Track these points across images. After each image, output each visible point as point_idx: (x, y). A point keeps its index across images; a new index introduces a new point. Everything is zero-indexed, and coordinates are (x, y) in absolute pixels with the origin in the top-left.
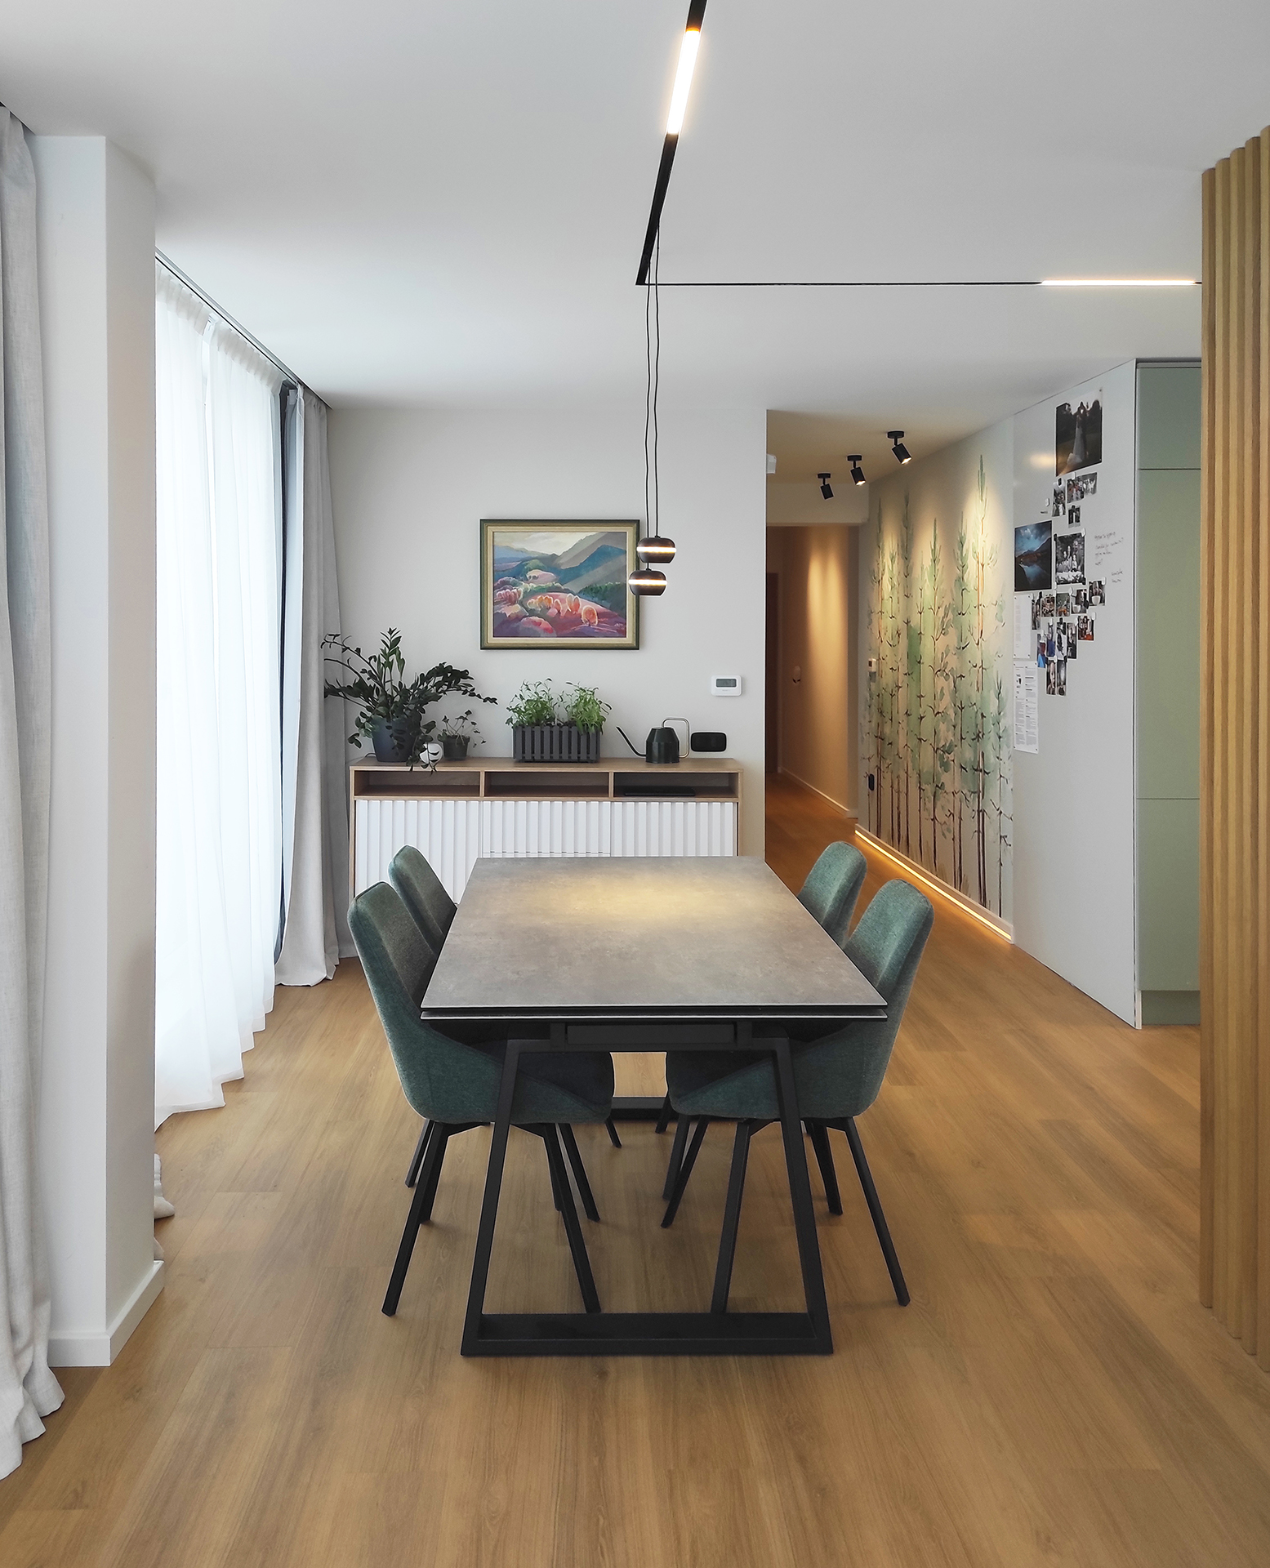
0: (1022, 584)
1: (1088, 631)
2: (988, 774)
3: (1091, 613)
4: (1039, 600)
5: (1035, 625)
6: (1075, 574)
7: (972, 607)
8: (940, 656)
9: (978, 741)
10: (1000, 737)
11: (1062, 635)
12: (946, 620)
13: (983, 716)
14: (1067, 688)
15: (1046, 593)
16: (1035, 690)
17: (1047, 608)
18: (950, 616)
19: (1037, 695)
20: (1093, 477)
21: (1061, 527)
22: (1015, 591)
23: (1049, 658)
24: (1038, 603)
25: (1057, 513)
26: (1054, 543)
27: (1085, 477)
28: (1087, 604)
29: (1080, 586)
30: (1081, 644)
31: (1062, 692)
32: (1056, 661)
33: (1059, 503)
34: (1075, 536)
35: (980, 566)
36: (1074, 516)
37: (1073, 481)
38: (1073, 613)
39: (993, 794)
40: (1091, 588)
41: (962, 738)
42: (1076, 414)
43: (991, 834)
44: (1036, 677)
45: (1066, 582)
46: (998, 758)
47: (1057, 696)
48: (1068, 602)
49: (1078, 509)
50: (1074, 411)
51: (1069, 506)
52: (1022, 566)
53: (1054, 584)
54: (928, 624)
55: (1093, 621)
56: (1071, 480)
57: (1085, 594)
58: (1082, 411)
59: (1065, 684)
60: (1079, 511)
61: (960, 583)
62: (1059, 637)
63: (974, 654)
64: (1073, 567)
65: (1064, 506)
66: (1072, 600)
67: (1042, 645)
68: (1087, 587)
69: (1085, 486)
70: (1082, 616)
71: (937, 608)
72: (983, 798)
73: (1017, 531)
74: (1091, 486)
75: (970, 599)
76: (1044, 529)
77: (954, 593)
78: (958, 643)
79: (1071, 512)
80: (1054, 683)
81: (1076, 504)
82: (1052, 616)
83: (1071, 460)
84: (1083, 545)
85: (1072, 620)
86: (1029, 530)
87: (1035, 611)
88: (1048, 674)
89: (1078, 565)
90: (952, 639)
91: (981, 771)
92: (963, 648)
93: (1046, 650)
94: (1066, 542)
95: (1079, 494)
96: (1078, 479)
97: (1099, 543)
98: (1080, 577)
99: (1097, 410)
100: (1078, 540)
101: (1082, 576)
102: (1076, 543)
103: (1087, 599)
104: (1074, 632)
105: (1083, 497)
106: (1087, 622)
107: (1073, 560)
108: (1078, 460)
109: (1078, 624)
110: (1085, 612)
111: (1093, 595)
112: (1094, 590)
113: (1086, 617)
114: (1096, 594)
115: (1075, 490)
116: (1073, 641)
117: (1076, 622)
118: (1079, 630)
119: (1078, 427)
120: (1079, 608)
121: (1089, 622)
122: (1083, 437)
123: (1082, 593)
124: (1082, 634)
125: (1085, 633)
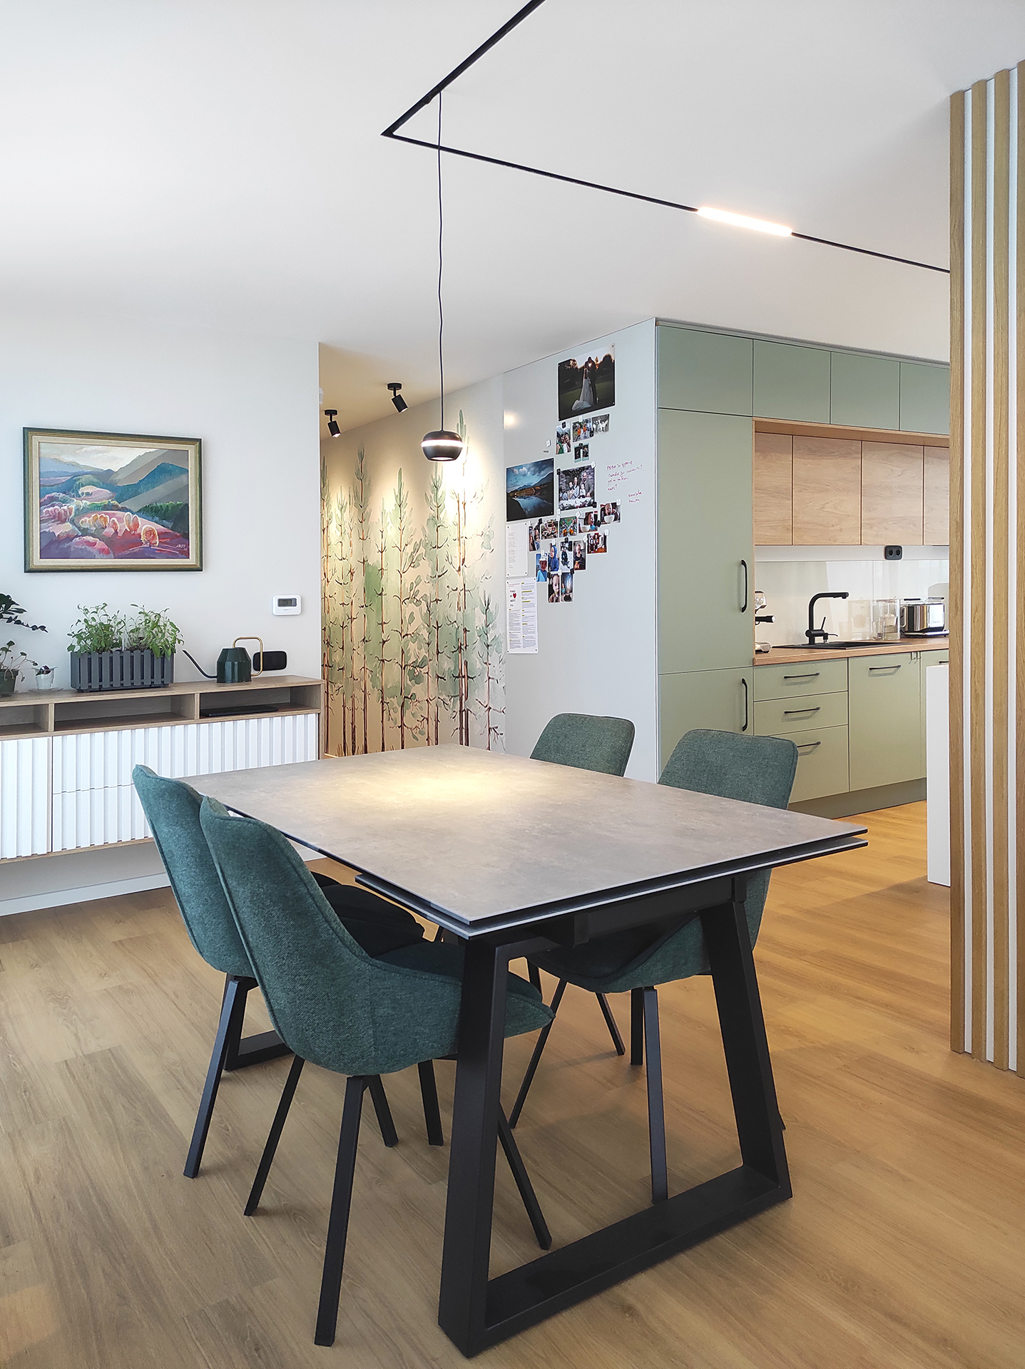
0: (514, 513)
1: (600, 545)
2: (472, 678)
3: (602, 530)
4: (539, 526)
5: (533, 546)
6: (583, 500)
7: (450, 539)
8: (408, 586)
9: (460, 652)
10: (488, 646)
11: (567, 551)
12: (416, 555)
13: (465, 630)
14: (573, 595)
15: (546, 519)
16: (534, 601)
17: (550, 530)
18: (422, 550)
19: (536, 606)
20: (606, 417)
21: (566, 462)
22: (508, 521)
23: (551, 573)
24: (537, 528)
25: (561, 451)
26: (556, 477)
27: (595, 419)
28: (597, 524)
29: (591, 509)
31: (568, 599)
32: (560, 574)
33: (563, 443)
34: (583, 469)
35: (461, 506)
36: (581, 451)
37: (580, 423)
38: (580, 531)
39: (479, 694)
40: (603, 510)
41: (438, 653)
42: (583, 368)
43: (477, 728)
44: (535, 590)
45: (572, 507)
46: (486, 663)
47: (562, 603)
48: (575, 523)
49: (587, 446)
50: (580, 365)
51: (574, 445)
52: (517, 499)
53: (557, 510)
54: (393, 562)
55: (605, 537)
56: (578, 422)
57: (596, 516)
58: (590, 365)
59: (571, 591)
60: (587, 447)
61: (436, 522)
62: (564, 554)
63: (454, 579)
64: (581, 494)
65: (569, 445)
67: (544, 563)
68: (598, 509)
70: (592, 534)
71: (403, 545)
72: (466, 699)
73: (509, 471)
74: (604, 425)
75: (448, 532)
76: (544, 466)
77: (427, 530)
78: (433, 572)
79: (577, 450)
80: (558, 593)
81: (584, 442)
82: (555, 537)
83: (577, 405)
84: (593, 475)
85: (581, 538)
86: (524, 469)
87: (533, 535)
88: (551, 587)
89: (587, 492)
90: (425, 569)
91: (464, 677)
92: (439, 576)
93: (547, 568)
94: (570, 475)
95: (588, 433)
96: (587, 421)
97: (613, 471)
98: (590, 502)
99: (608, 362)
100: (587, 471)
101: (592, 501)
102: (585, 474)
103: (599, 519)
104: (582, 548)
105: (592, 435)
106: (598, 538)
107: (580, 488)
108: (587, 405)
109: (588, 541)
110: (596, 530)
111: (605, 515)
112: (607, 511)
113: (597, 534)
114: (609, 514)
115: (582, 431)
116: (581, 555)
117: (585, 539)
118: (588, 546)
119: (586, 378)
120: (588, 527)
121: (600, 538)
122: (592, 386)
123: (593, 515)
124: (592, 548)
125: (596, 547)
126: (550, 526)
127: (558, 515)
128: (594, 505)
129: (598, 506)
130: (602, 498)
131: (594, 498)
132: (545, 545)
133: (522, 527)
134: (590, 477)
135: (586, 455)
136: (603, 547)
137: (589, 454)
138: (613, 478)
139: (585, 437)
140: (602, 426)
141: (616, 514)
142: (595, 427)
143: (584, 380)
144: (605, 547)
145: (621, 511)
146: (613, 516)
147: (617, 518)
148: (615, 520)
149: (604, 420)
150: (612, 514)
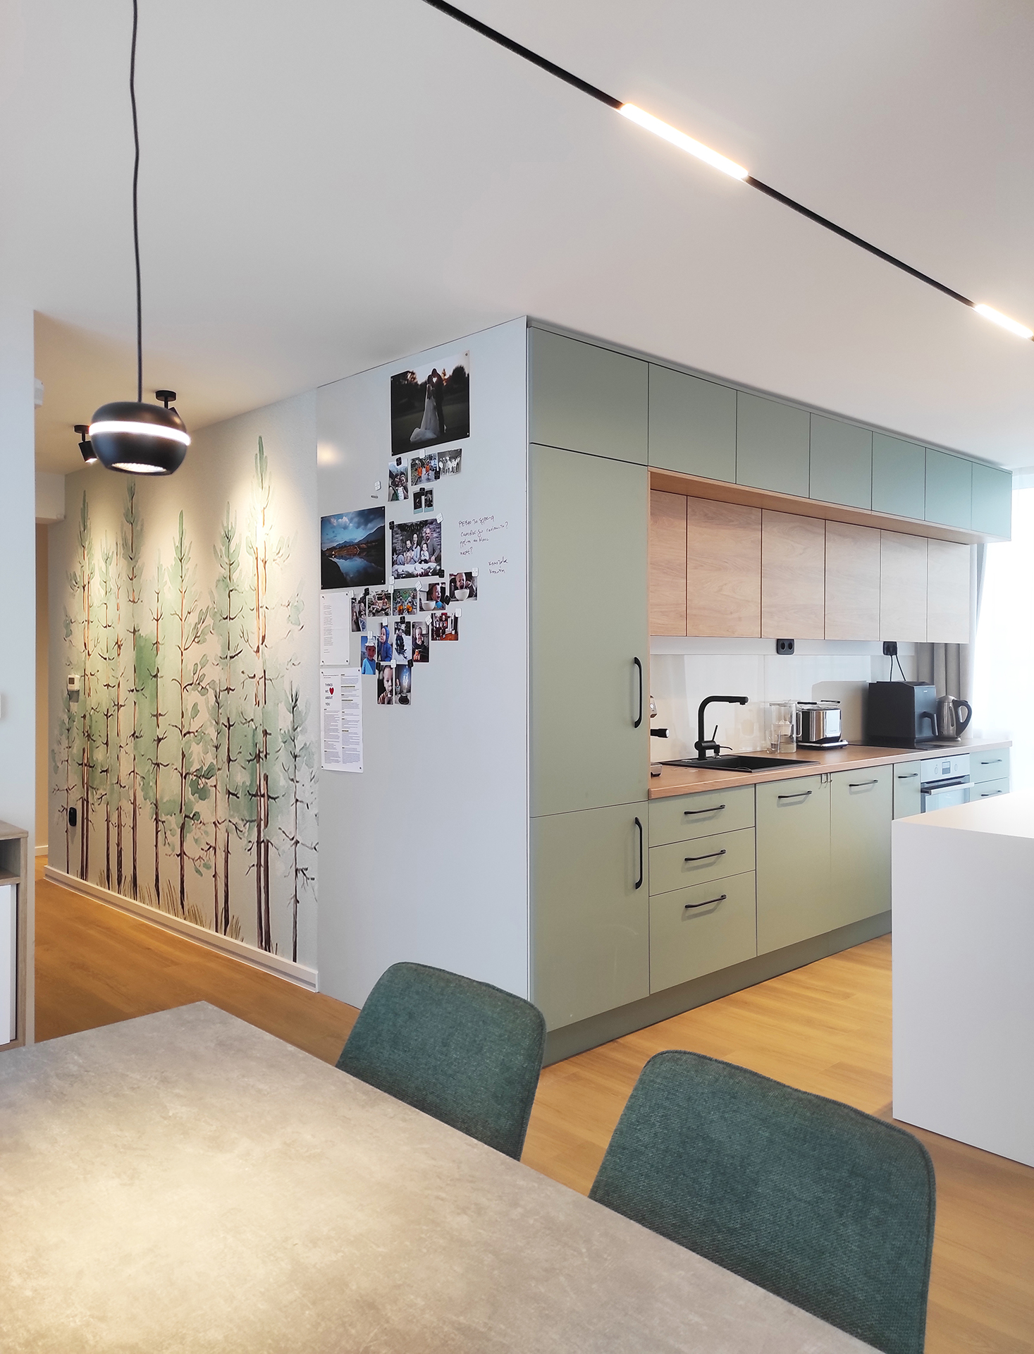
0: (331, 578)
1: (449, 630)
2: (274, 799)
3: (452, 609)
4: (364, 598)
5: (357, 625)
6: (425, 566)
7: (246, 610)
8: (191, 668)
9: (258, 762)
10: (295, 757)
11: (404, 636)
12: (201, 627)
13: (265, 733)
14: (412, 697)
15: (375, 590)
16: (358, 700)
17: (379, 605)
18: (209, 621)
19: (360, 706)
20: (458, 454)
21: (402, 512)
22: (322, 589)
23: (382, 663)
24: (363, 600)
25: (395, 497)
26: (388, 533)
27: (441, 455)
28: (446, 600)
29: (436, 579)
30: (435, 647)
31: (404, 701)
32: (394, 666)
33: (397, 486)
34: (425, 523)
35: (261, 564)
36: (423, 499)
37: (421, 460)
38: (421, 609)
39: (283, 821)
40: (453, 581)
41: (229, 760)
42: (425, 383)
43: (279, 867)
44: (359, 686)
45: (410, 575)
46: (292, 780)
47: (396, 707)
48: (414, 597)
49: (431, 492)
50: (421, 379)
51: (413, 489)
52: (335, 560)
53: (390, 578)
54: (171, 636)
55: (456, 619)
56: (418, 459)
57: (443, 589)
58: (435, 380)
59: (409, 691)
60: (431, 494)
61: (227, 585)
62: (399, 638)
63: (250, 662)
64: (423, 558)
65: (406, 489)
66: (424, 597)
67: (371, 649)
68: (447, 579)
69: (441, 465)
70: (438, 613)
71: (185, 614)
72: (266, 826)
73: (325, 521)
74: (454, 463)
75: (243, 600)
76: (372, 517)
77: (216, 595)
78: (223, 651)
79: (417, 496)
80: (391, 691)
81: (427, 486)
82: (387, 614)
83: (418, 435)
84: (440, 532)
85: (423, 618)
86: (345, 519)
87: (357, 610)
88: (381, 683)
89: (431, 554)
90: (213, 646)
91: (263, 796)
92: (232, 657)
93: (376, 656)
94: (408, 531)
95: (432, 474)
96: (431, 457)
97: (467, 529)
98: (435, 569)
99: (460, 377)
100: (431, 526)
101: (438, 568)
102: (428, 531)
103: (447, 593)
104: (424, 632)
105: (437, 477)
106: (446, 620)
107: (421, 550)
108: (430, 435)
109: (432, 623)
110: (443, 608)
111: (456, 588)
112: (458, 584)
113: (445, 614)
114: (462, 587)
115: (424, 470)
116: (423, 642)
117: (429, 621)
118: (432, 629)
119: (429, 398)
120: (433, 604)
121: (449, 620)
122: (438, 408)
123: (439, 588)
124: (439, 634)
125: (444, 632)
126: (380, 599)
127: (391, 585)
128: (441, 573)
129: (447, 574)
130: (453, 565)
131: (440, 565)
132: (373, 625)
133: (342, 598)
134: (435, 535)
135: (429, 504)
136: (453, 632)
137: (434, 503)
138: (468, 538)
139: (428, 480)
140: (452, 464)
141: (471, 588)
142: (441, 466)
143: (427, 400)
144: (456, 632)
145: (480, 585)
146: (468, 591)
147: (473, 594)
148: (470, 596)
149: (455, 458)
150: (466, 588)
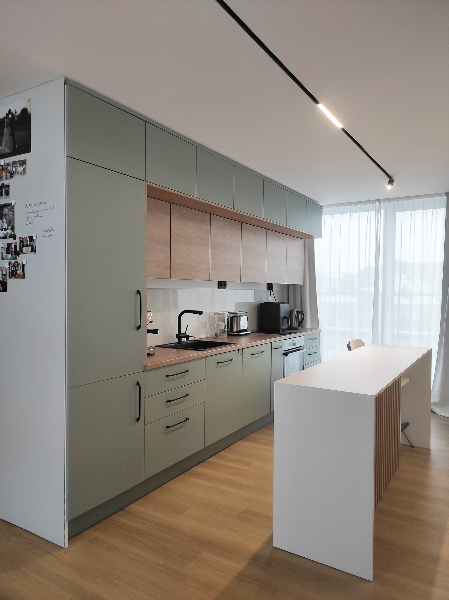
1: (19, 272)
3: (22, 259)
6: (5, 232)
20: (23, 163)
27: (14, 163)
28: (17, 254)
36: (3, 190)
37: (2, 166)
38: (3, 259)
40: (22, 242)
42: (4, 118)
49: (8, 186)
55: (23, 265)
58: (10, 116)
64: (3, 227)
68: (18, 241)
70: (13, 261)
74: (22, 169)
84: (13, 212)
85: (4, 265)
89: (9, 225)
95: (9, 175)
97: (30, 209)
99: (25, 114)
102: (6, 210)
104: (4, 273)
105: (12, 177)
106: (18, 266)
107: (3, 222)
108: (7, 151)
109: (9, 267)
110: (16, 258)
111: (24, 246)
112: (25, 244)
113: (17, 262)
114: (27, 246)
115: (4, 173)
116: (4, 279)
117: (7, 266)
118: (9, 272)
119: (7, 127)
120: (9, 256)
121: (19, 266)
122: (12, 134)
124: (13, 274)
125: (16, 273)
130: (21, 232)
134: (11, 213)
136: (22, 274)
138: (30, 215)
139: (7, 178)
140: (20, 169)
141: (32, 246)
142: (14, 170)
143: (5, 129)
144: (24, 274)
146: (30, 248)
147: (33, 250)
148: (32, 251)
149: (22, 165)
150: (29, 246)
